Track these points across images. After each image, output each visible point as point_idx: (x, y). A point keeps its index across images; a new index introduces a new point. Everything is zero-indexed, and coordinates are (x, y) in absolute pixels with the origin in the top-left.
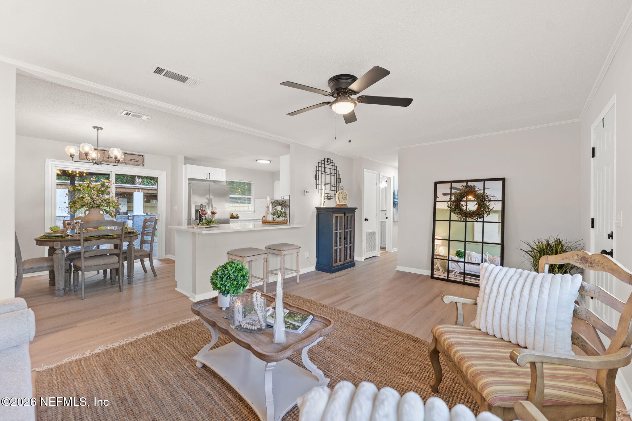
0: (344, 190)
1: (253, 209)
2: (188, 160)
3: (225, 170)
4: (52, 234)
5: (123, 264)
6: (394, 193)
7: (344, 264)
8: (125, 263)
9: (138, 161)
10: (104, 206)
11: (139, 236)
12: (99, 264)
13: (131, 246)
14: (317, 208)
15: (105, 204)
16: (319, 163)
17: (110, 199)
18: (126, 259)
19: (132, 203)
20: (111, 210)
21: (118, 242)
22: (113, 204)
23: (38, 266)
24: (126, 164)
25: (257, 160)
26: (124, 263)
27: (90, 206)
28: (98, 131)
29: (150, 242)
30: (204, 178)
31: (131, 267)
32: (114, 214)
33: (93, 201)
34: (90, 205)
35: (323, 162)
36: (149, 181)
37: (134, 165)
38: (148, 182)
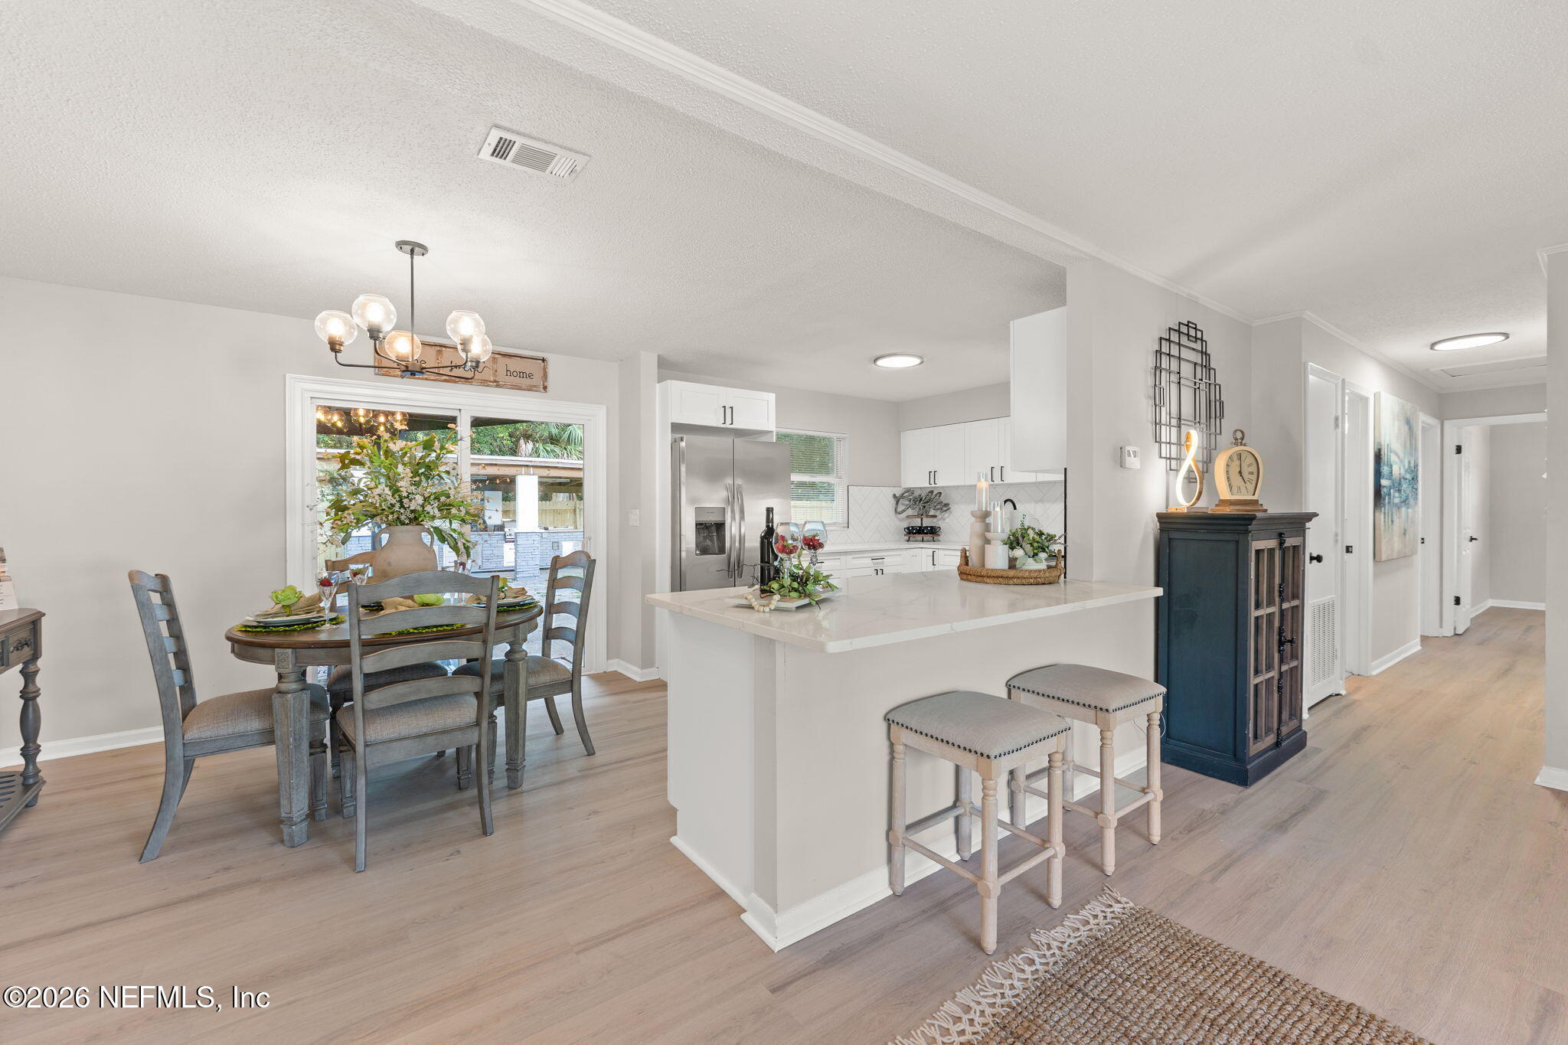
0: (1245, 445)
1: (841, 519)
2: (668, 368)
3: (774, 394)
4: (276, 615)
5: (492, 719)
6: (1378, 457)
7: (1278, 744)
8: (500, 713)
9: (530, 376)
10: (434, 518)
11: (540, 620)
12: (414, 731)
13: (517, 656)
14: (1160, 516)
15: (436, 510)
16: (1161, 339)
17: (452, 492)
18: (500, 700)
19: (512, 503)
20: (454, 531)
21: (475, 648)
22: (459, 510)
23: (230, 731)
24: (498, 386)
25: (875, 360)
26: (495, 713)
27: (390, 517)
28: (412, 258)
29: (572, 637)
30: (716, 421)
31: (517, 732)
32: (464, 544)
33: (401, 502)
34: (392, 513)
35: (1174, 337)
36: (549, 449)
37: (520, 388)
38: (547, 451)
